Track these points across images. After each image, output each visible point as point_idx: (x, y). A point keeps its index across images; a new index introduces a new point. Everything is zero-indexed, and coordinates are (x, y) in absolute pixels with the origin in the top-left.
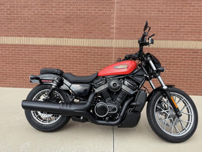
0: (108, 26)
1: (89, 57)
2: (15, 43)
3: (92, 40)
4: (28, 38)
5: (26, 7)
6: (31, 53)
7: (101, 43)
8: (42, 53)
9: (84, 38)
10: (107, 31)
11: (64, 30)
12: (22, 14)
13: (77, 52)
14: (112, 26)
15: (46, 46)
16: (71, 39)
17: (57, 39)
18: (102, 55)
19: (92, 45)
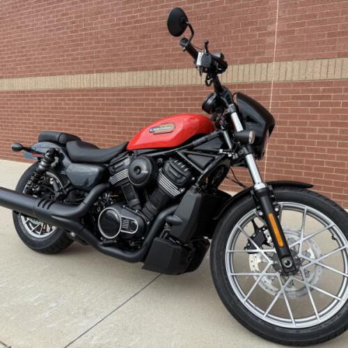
0: (258, 29)
2: (82, 87)
4: (102, 75)
5: (99, 13)
6: (106, 105)
7: (241, 73)
8: (123, 105)
10: (258, 42)
11: (163, 51)
12: (93, 29)
13: (186, 99)
14: (270, 28)
15: (131, 89)
16: (176, 71)
17: (151, 72)
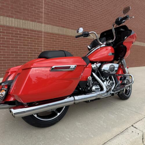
0: (37, 9)
1: (19, 40)
3: (21, 21)
9: (12, 17)
10: (37, 14)
14: (41, 10)
18: (32, 38)
19: (21, 27)
